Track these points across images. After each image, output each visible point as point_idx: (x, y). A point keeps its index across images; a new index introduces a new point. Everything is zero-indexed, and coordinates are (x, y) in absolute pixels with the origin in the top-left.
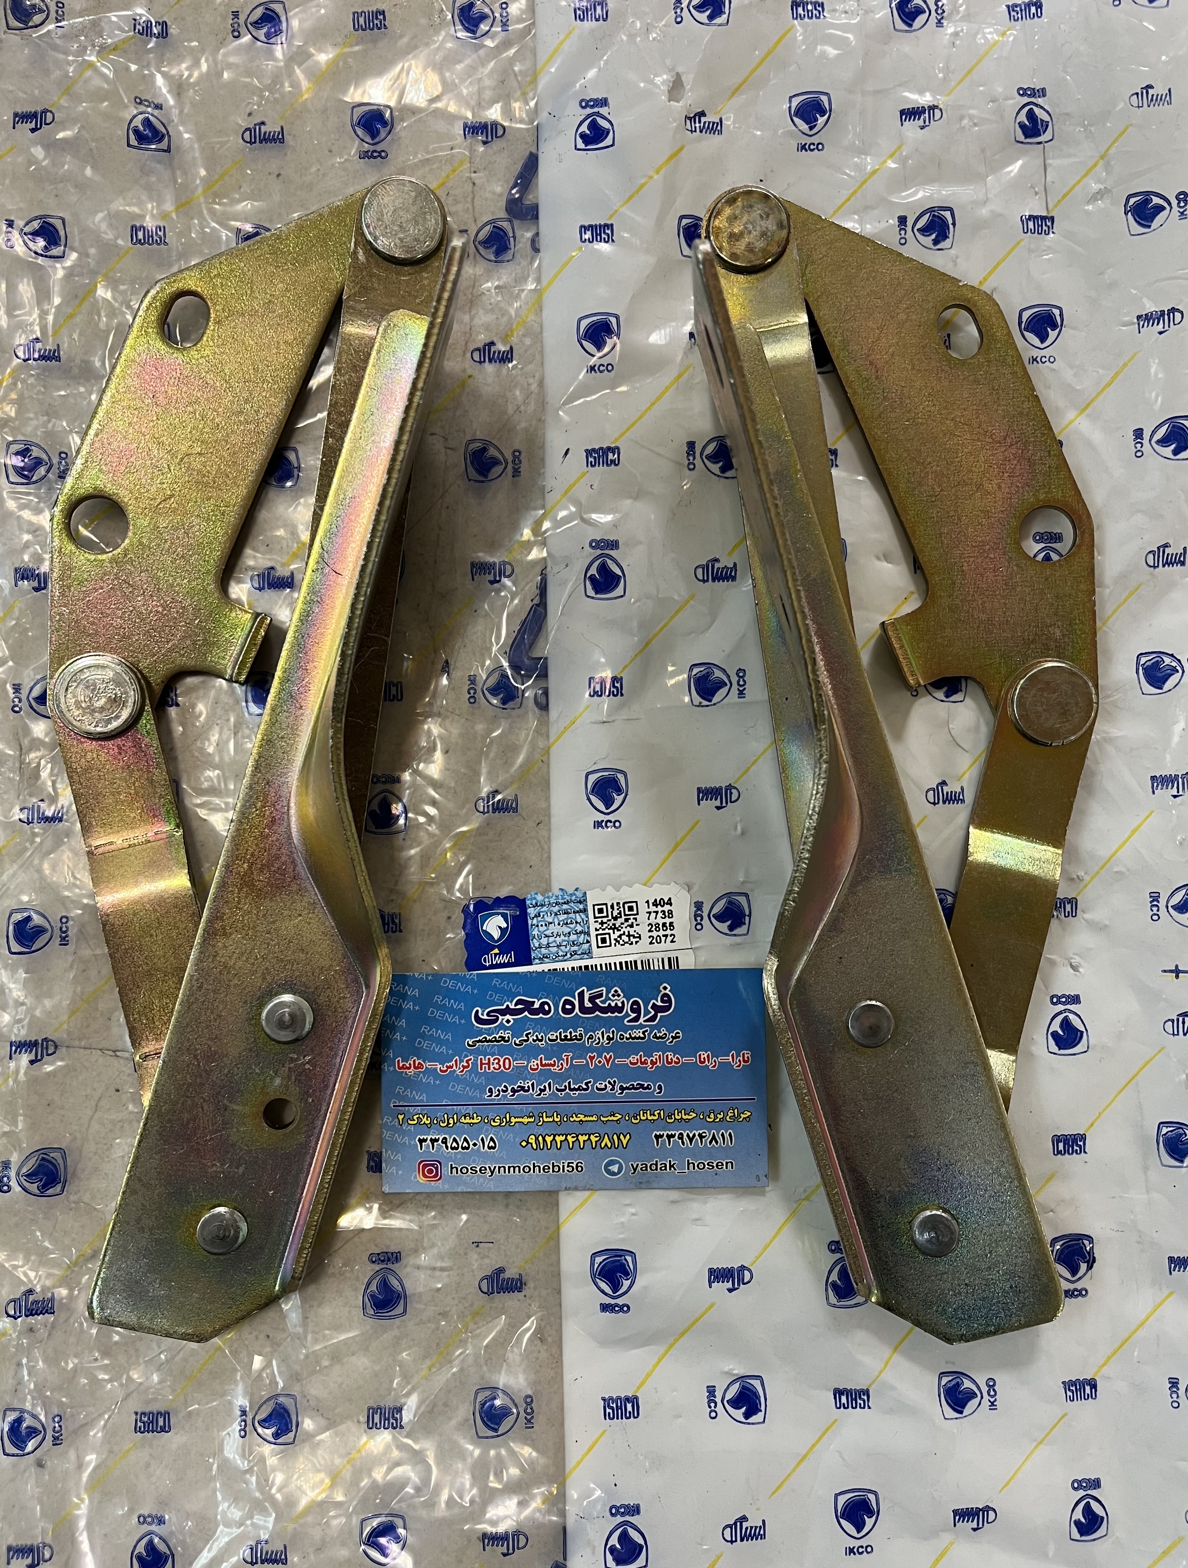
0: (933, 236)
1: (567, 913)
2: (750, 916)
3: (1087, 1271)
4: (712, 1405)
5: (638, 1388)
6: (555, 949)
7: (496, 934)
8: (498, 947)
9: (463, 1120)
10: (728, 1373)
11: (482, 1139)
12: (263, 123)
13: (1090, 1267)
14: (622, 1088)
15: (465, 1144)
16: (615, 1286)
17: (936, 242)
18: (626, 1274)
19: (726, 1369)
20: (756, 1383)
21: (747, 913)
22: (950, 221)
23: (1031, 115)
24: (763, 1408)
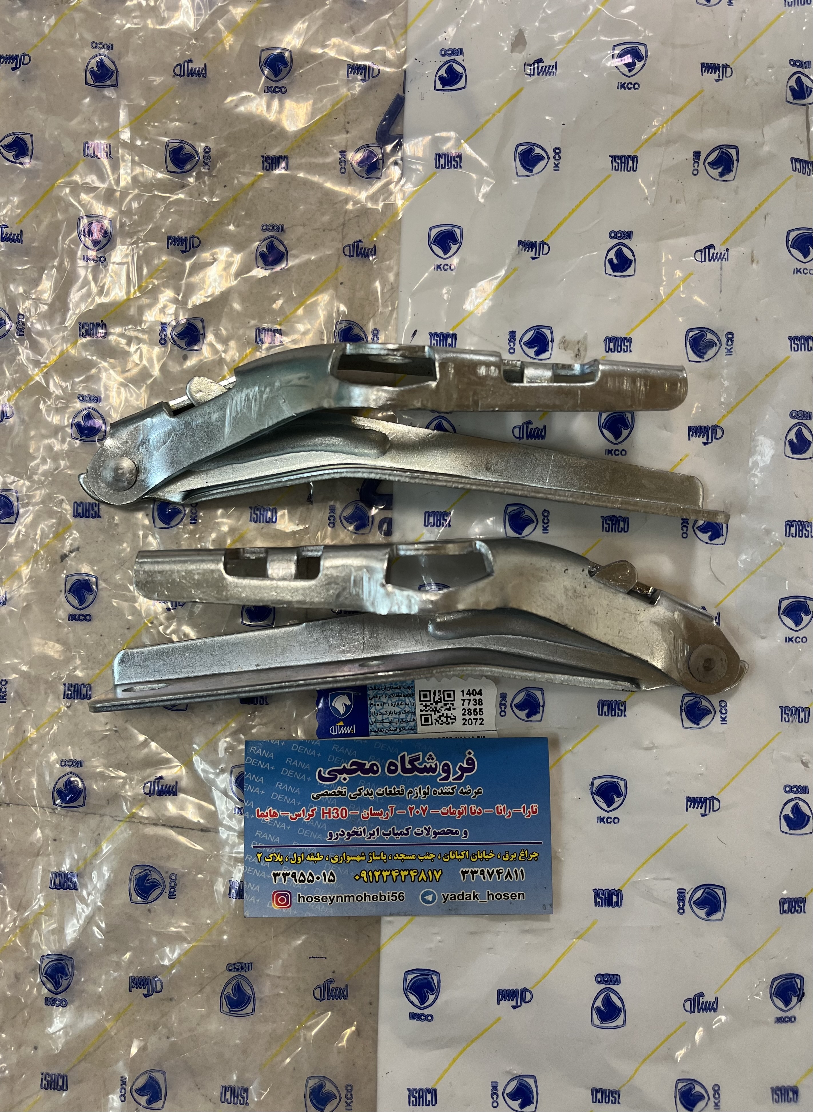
0: (720, 170)
1: (398, 696)
2: (543, 706)
3: (797, 1003)
4: (495, 1097)
5: (437, 1082)
6: (388, 725)
7: (342, 710)
8: (343, 720)
9: (308, 858)
10: (509, 1073)
11: (324, 874)
12: (191, 61)
13: (799, 1000)
14: (435, 834)
15: (310, 878)
16: (423, 999)
17: (722, 174)
18: (432, 990)
19: (508, 1069)
20: (531, 1082)
21: (541, 704)
22: (735, 158)
23: (799, 81)
24: (535, 1101)
